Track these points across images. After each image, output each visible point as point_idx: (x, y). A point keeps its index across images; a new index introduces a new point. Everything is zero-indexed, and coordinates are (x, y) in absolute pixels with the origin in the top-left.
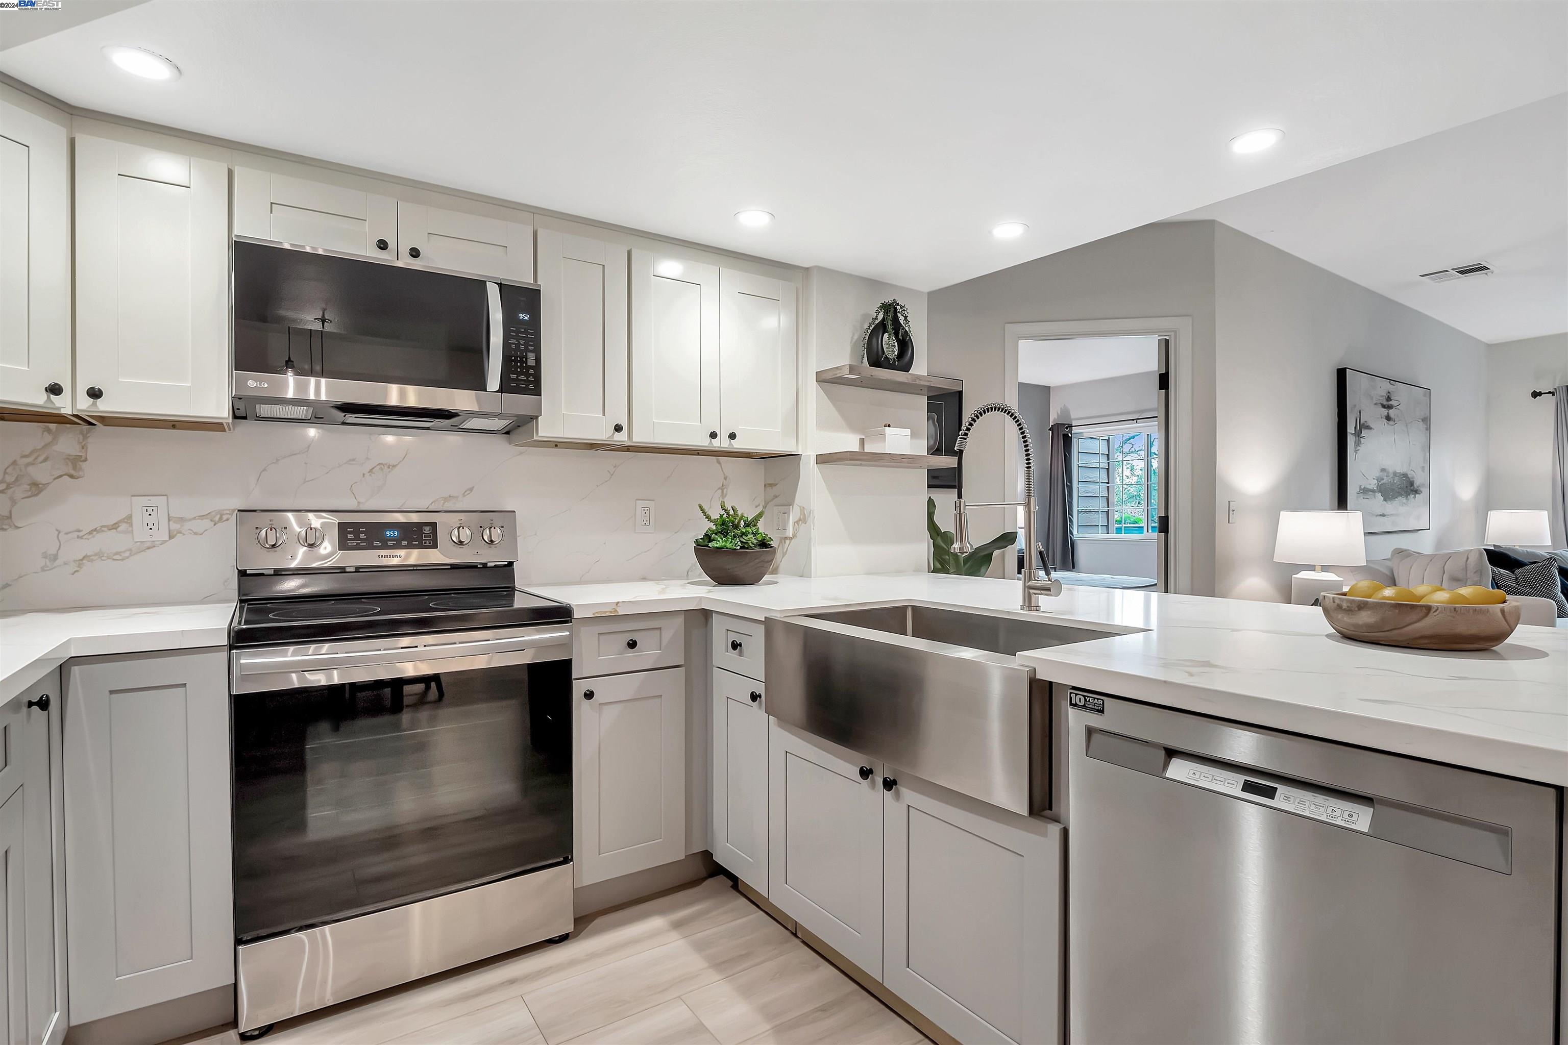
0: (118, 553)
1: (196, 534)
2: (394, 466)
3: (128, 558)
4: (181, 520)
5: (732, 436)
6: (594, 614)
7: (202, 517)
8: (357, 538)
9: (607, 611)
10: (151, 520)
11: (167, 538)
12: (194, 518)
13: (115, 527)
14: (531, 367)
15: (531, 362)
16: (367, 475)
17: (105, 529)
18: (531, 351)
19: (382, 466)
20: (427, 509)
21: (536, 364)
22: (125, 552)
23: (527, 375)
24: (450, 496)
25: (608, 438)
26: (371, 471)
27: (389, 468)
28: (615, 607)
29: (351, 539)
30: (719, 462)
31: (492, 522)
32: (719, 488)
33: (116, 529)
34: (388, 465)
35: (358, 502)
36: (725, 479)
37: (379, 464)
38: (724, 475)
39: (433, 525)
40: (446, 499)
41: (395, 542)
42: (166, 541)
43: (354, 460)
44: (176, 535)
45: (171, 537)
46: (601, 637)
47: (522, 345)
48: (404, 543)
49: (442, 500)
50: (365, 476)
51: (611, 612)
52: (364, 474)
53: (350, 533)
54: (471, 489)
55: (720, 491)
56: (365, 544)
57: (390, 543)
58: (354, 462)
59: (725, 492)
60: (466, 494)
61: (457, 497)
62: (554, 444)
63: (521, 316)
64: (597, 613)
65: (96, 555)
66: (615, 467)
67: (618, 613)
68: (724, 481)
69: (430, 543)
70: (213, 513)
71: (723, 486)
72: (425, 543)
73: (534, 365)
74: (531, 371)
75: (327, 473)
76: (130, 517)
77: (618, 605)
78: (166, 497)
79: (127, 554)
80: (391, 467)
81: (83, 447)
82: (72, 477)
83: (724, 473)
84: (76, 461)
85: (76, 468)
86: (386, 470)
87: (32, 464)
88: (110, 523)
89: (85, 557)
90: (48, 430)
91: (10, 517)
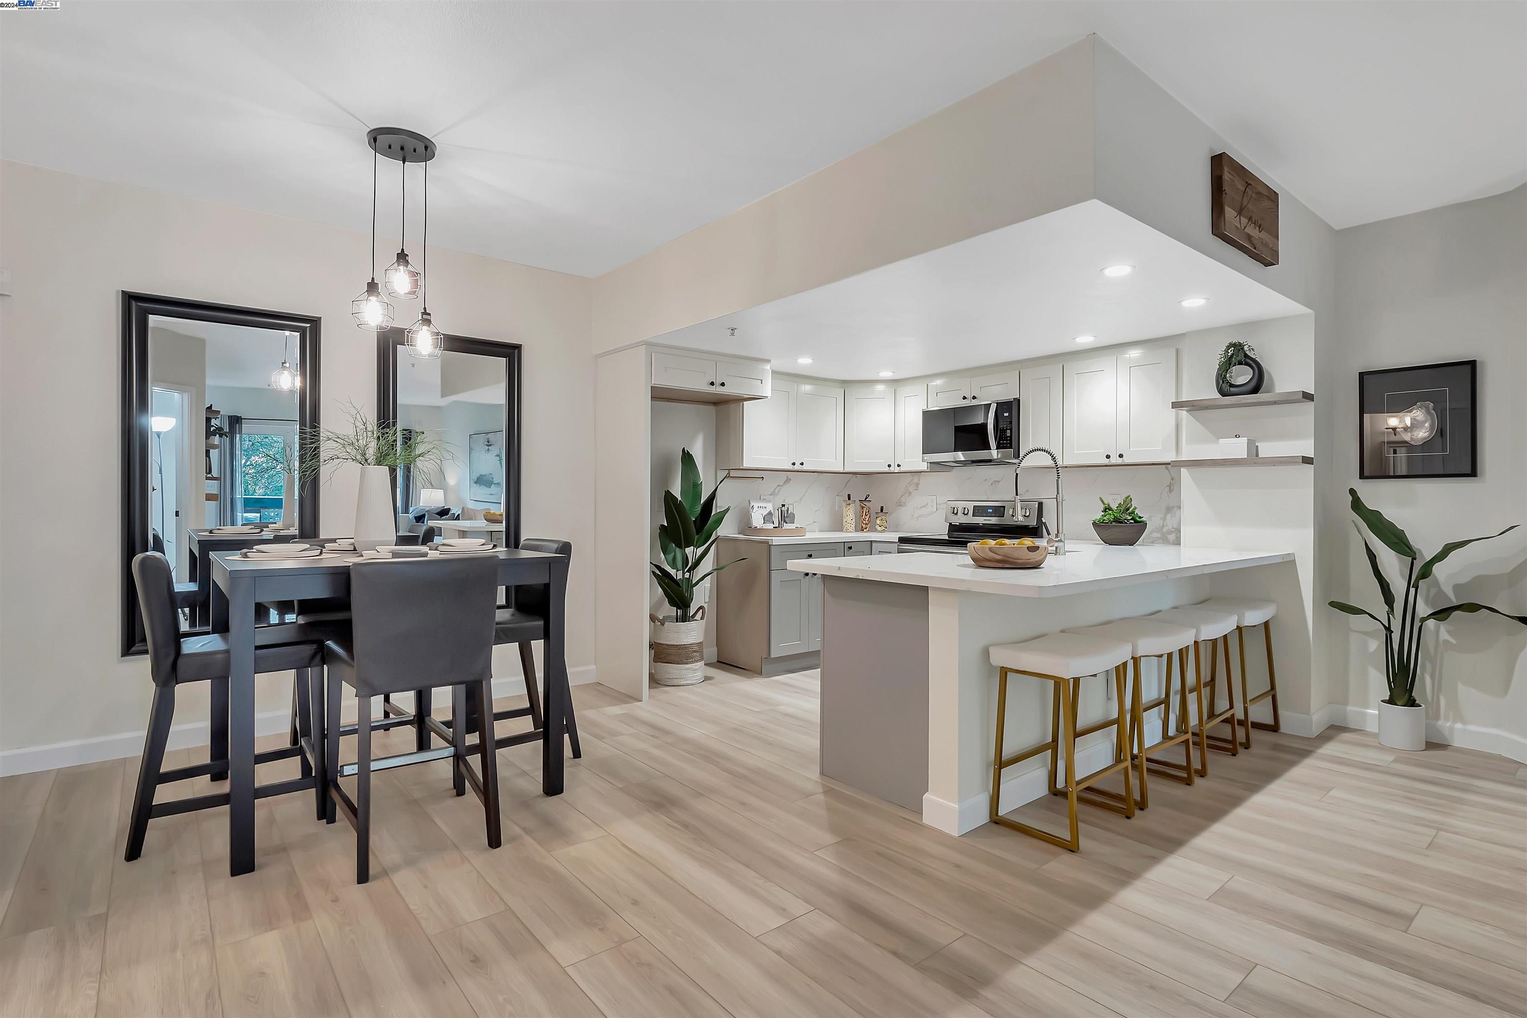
1: (943, 509)
2: (999, 481)
3: (928, 517)
4: (940, 504)
5: (1122, 455)
7: (944, 503)
8: (979, 512)
10: (932, 504)
12: (942, 504)
13: (925, 506)
14: (1008, 437)
15: (1008, 435)
18: (1008, 429)
20: (1008, 500)
23: (1007, 440)
26: (992, 484)
29: (976, 513)
30: (1167, 468)
35: (985, 498)
36: (1172, 479)
37: (995, 481)
39: (1006, 507)
41: (991, 514)
42: (936, 512)
43: (986, 480)
45: (937, 510)
53: (977, 510)
54: (1028, 491)
55: (1168, 487)
56: (979, 516)
59: (1172, 488)
63: (1005, 414)
65: (921, 515)
69: (1001, 515)
73: (1010, 435)
74: (1009, 439)
75: (978, 485)
76: (928, 503)
78: (936, 496)
81: (919, 480)
82: (917, 490)
83: (1171, 475)
84: (917, 485)
85: (917, 487)
86: (997, 483)
87: (909, 486)
88: (924, 505)
89: (919, 516)
90: (912, 475)
91: (905, 503)
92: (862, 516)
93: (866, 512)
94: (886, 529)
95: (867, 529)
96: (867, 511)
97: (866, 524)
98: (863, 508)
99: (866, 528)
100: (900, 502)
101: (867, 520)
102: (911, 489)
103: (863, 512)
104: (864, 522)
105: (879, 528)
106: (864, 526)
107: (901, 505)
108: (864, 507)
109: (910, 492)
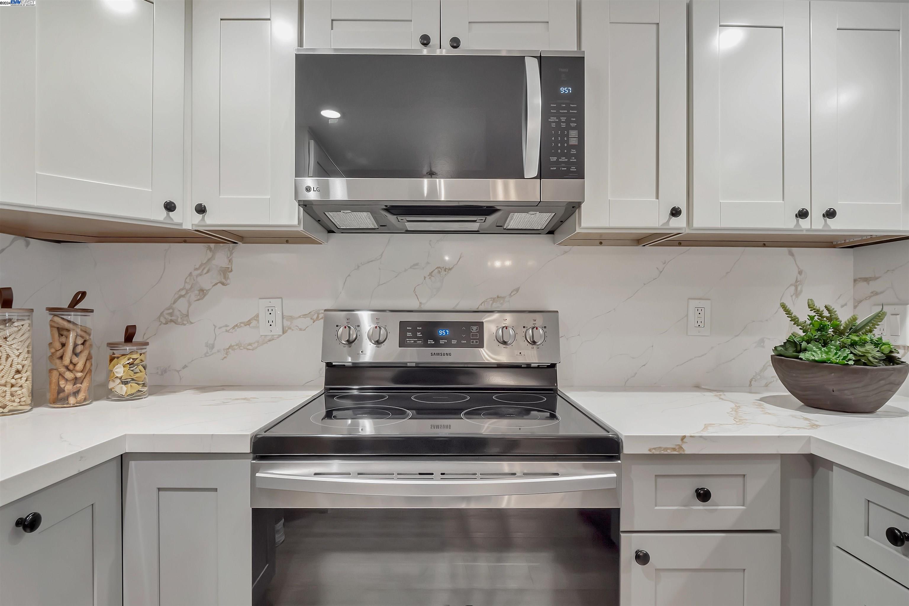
0: (250, 344)
1: (301, 330)
2: (450, 269)
3: (256, 348)
4: (291, 318)
5: (830, 214)
6: (650, 450)
7: (305, 316)
8: (415, 336)
9: (668, 448)
10: (271, 318)
11: (281, 333)
12: (300, 317)
13: (248, 323)
14: (573, 147)
16: (427, 279)
17: (242, 325)
18: (573, 129)
19: (440, 269)
20: (477, 309)
21: (578, 143)
22: (254, 343)
23: (568, 155)
24: (498, 297)
25: (661, 226)
26: (431, 274)
27: (446, 271)
28: (679, 442)
29: (409, 337)
30: (792, 254)
31: (535, 322)
32: (791, 285)
33: (249, 325)
34: (445, 268)
35: (420, 303)
36: (800, 273)
37: (438, 268)
38: (799, 268)
39: (480, 325)
40: (494, 300)
41: (446, 341)
42: (280, 336)
43: (417, 264)
44: (287, 331)
45: (284, 332)
46: (660, 480)
47: (563, 122)
48: (454, 342)
49: (491, 300)
50: (426, 278)
51: (674, 449)
52: (425, 278)
53: (409, 331)
54: (517, 290)
55: (793, 288)
56: (421, 342)
57: (442, 342)
58: (416, 267)
59: (799, 288)
60: (512, 294)
61: (504, 298)
62: (598, 242)
63: (563, 90)
64: (655, 449)
65: (237, 345)
66: (665, 263)
67: (684, 450)
68: (799, 275)
69: (477, 342)
70: (313, 313)
71: (797, 281)
72: (473, 342)
73: (577, 143)
74: (574, 151)
75: (396, 277)
76: (257, 316)
77: (685, 440)
78: (280, 299)
79: (256, 345)
80: (447, 270)
81: (230, 261)
82: (223, 284)
83: (798, 267)
84: (225, 272)
85: (226, 278)
86: (443, 273)
87: (200, 275)
88: (246, 320)
89: (231, 347)
90: (210, 249)
91: (187, 316)
92: (61, 358)
93: (75, 346)
94: (145, 389)
95: (81, 396)
96: (80, 341)
97: (76, 380)
98: (62, 332)
99: (76, 393)
100: (171, 314)
101: (80, 366)
102: (205, 282)
103: (63, 345)
104: (69, 375)
105: (123, 390)
106: (69, 388)
107: (175, 322)
108: (68, 330)
109: (202, 290)
